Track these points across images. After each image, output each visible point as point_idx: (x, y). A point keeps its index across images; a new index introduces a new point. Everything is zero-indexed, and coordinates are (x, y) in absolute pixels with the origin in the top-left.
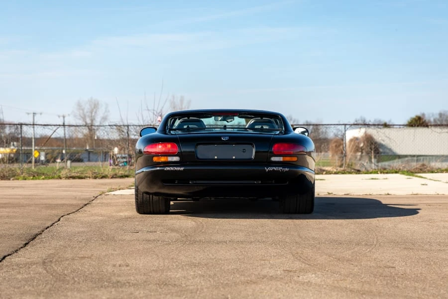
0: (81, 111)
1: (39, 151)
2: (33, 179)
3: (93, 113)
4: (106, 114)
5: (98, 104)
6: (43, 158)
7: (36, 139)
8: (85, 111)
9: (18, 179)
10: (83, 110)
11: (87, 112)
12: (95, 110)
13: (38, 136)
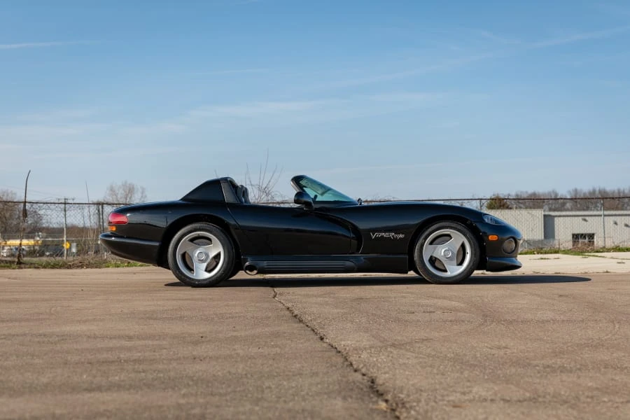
0: (115, 197)
1: (70, 242)
2: (128, 266)
3: (128, 198)
4: (142, 199)
5: (133, 188)
6: (74, 250)
7: (68, 228)
8: (119, 196)
9: (108, 267)
10: (116, 195)
11: (121, 198)
12: (130, 195)
13: (69, 225)
